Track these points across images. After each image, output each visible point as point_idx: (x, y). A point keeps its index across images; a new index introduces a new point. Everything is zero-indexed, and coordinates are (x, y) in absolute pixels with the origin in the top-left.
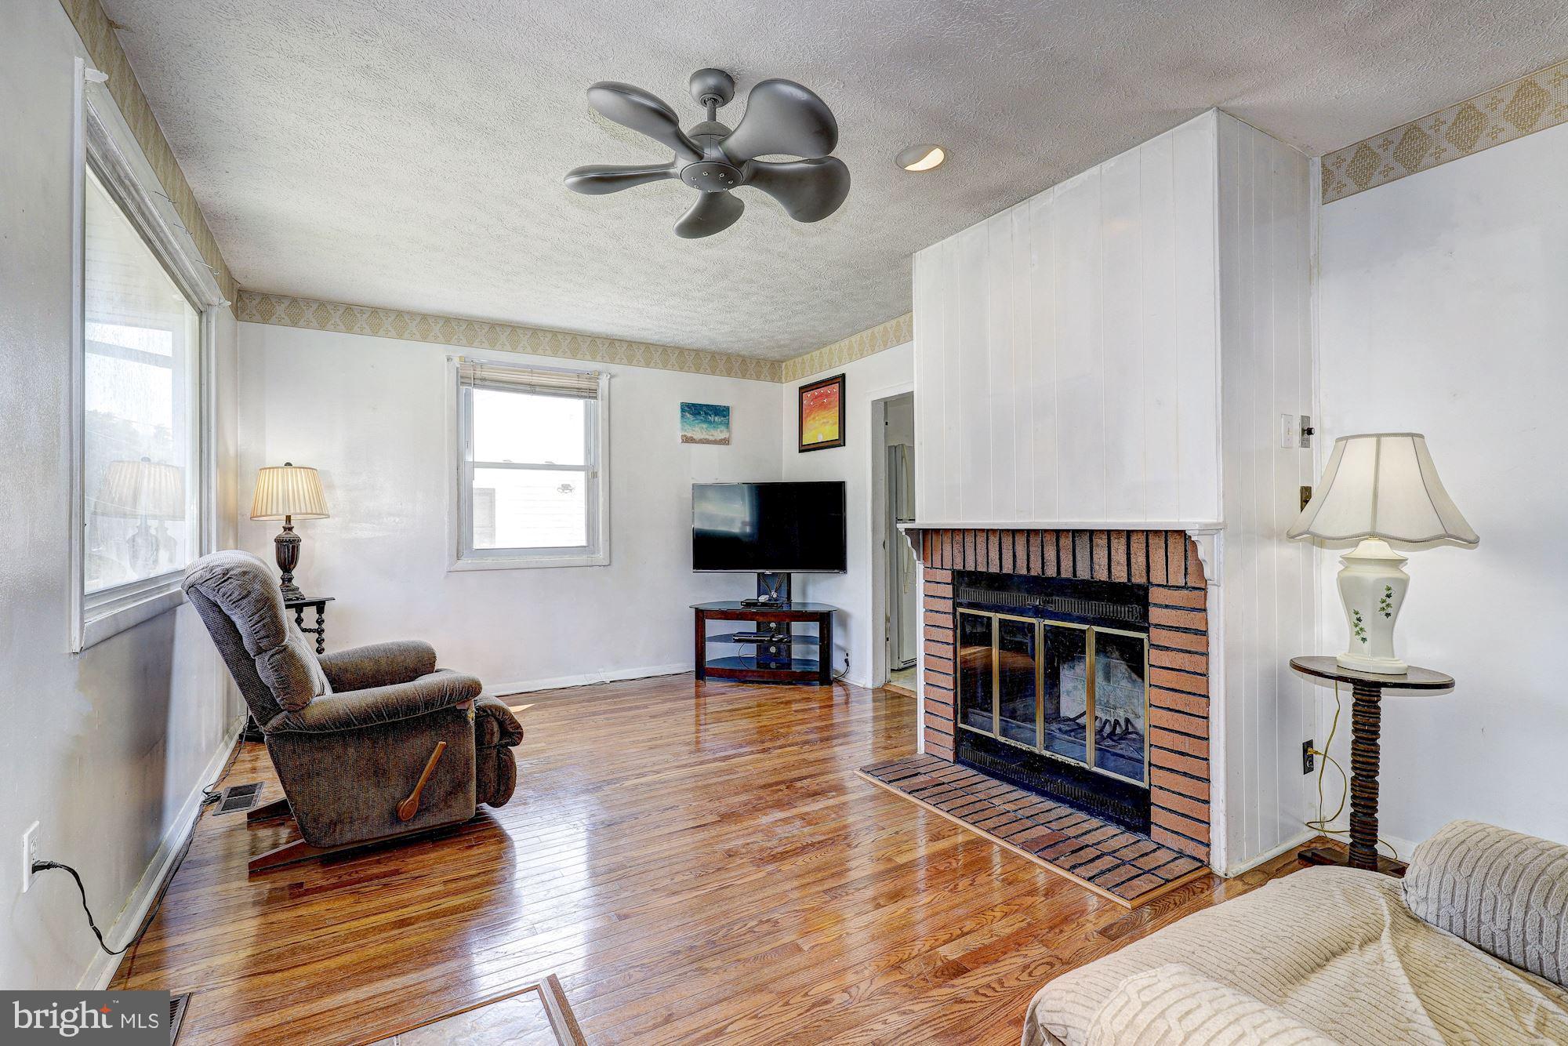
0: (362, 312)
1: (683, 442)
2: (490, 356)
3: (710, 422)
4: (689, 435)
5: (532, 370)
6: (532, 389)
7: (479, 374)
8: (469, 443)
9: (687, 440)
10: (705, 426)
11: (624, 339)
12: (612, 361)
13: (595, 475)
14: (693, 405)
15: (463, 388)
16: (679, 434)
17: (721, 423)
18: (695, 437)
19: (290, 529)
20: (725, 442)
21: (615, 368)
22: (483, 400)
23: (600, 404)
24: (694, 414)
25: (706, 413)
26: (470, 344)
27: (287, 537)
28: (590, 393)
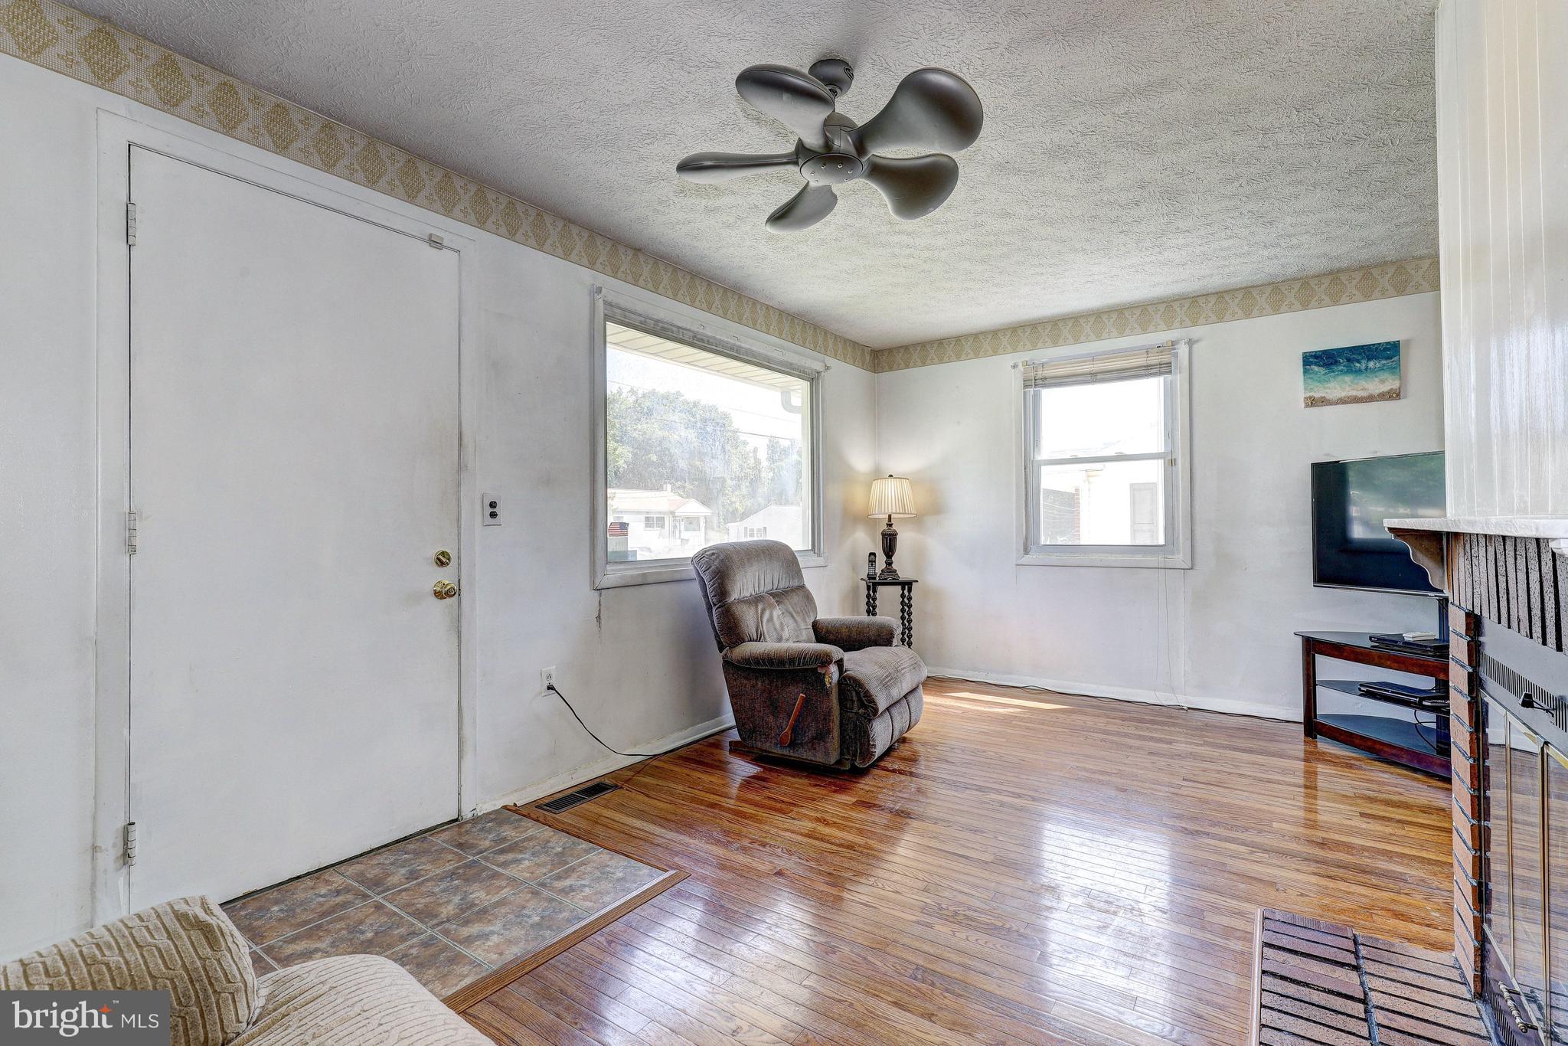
0: (949, 343)
1: (1307, 406)
2: (1051, 355)
3: (1359, 372)
4: (1317, 395)
5: (1093, 358)
6: (1094, 377)
7: (1040, 374)
8: (1037, 443)
9: (1312, 402)
10: (1348, 378)
11: (1210, 291)
12: (1195, 324)
13: (1173, 462)
14: (1325, 352)
15: (1031, 390)
16: (1301, 395)
17: (1381, 369)
18: (1328, 397)
19: (891, 525)
20: (1394, 395)
21: (1196, 332)
22: (1051, 398)
23: (1179, 379)
24: (1327, 365)
25: (1349, 360)
26: (1034, 347)
27: (888, 531)
28: (1163, 368)
